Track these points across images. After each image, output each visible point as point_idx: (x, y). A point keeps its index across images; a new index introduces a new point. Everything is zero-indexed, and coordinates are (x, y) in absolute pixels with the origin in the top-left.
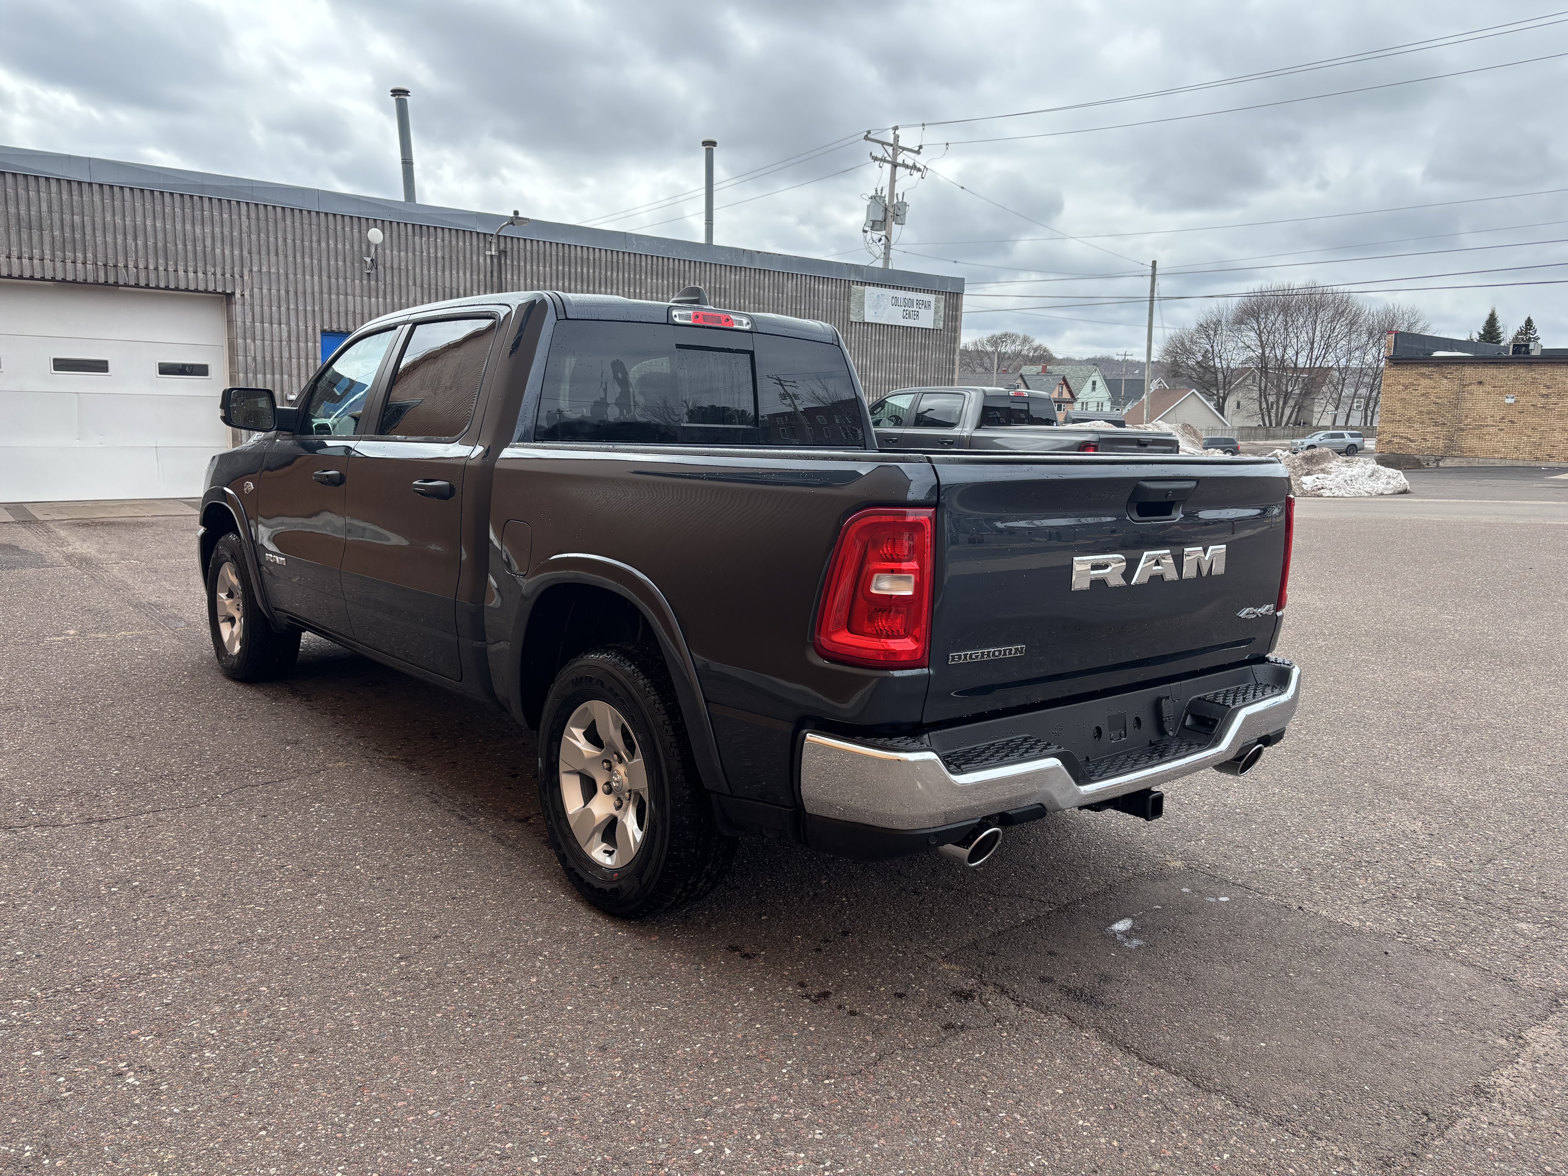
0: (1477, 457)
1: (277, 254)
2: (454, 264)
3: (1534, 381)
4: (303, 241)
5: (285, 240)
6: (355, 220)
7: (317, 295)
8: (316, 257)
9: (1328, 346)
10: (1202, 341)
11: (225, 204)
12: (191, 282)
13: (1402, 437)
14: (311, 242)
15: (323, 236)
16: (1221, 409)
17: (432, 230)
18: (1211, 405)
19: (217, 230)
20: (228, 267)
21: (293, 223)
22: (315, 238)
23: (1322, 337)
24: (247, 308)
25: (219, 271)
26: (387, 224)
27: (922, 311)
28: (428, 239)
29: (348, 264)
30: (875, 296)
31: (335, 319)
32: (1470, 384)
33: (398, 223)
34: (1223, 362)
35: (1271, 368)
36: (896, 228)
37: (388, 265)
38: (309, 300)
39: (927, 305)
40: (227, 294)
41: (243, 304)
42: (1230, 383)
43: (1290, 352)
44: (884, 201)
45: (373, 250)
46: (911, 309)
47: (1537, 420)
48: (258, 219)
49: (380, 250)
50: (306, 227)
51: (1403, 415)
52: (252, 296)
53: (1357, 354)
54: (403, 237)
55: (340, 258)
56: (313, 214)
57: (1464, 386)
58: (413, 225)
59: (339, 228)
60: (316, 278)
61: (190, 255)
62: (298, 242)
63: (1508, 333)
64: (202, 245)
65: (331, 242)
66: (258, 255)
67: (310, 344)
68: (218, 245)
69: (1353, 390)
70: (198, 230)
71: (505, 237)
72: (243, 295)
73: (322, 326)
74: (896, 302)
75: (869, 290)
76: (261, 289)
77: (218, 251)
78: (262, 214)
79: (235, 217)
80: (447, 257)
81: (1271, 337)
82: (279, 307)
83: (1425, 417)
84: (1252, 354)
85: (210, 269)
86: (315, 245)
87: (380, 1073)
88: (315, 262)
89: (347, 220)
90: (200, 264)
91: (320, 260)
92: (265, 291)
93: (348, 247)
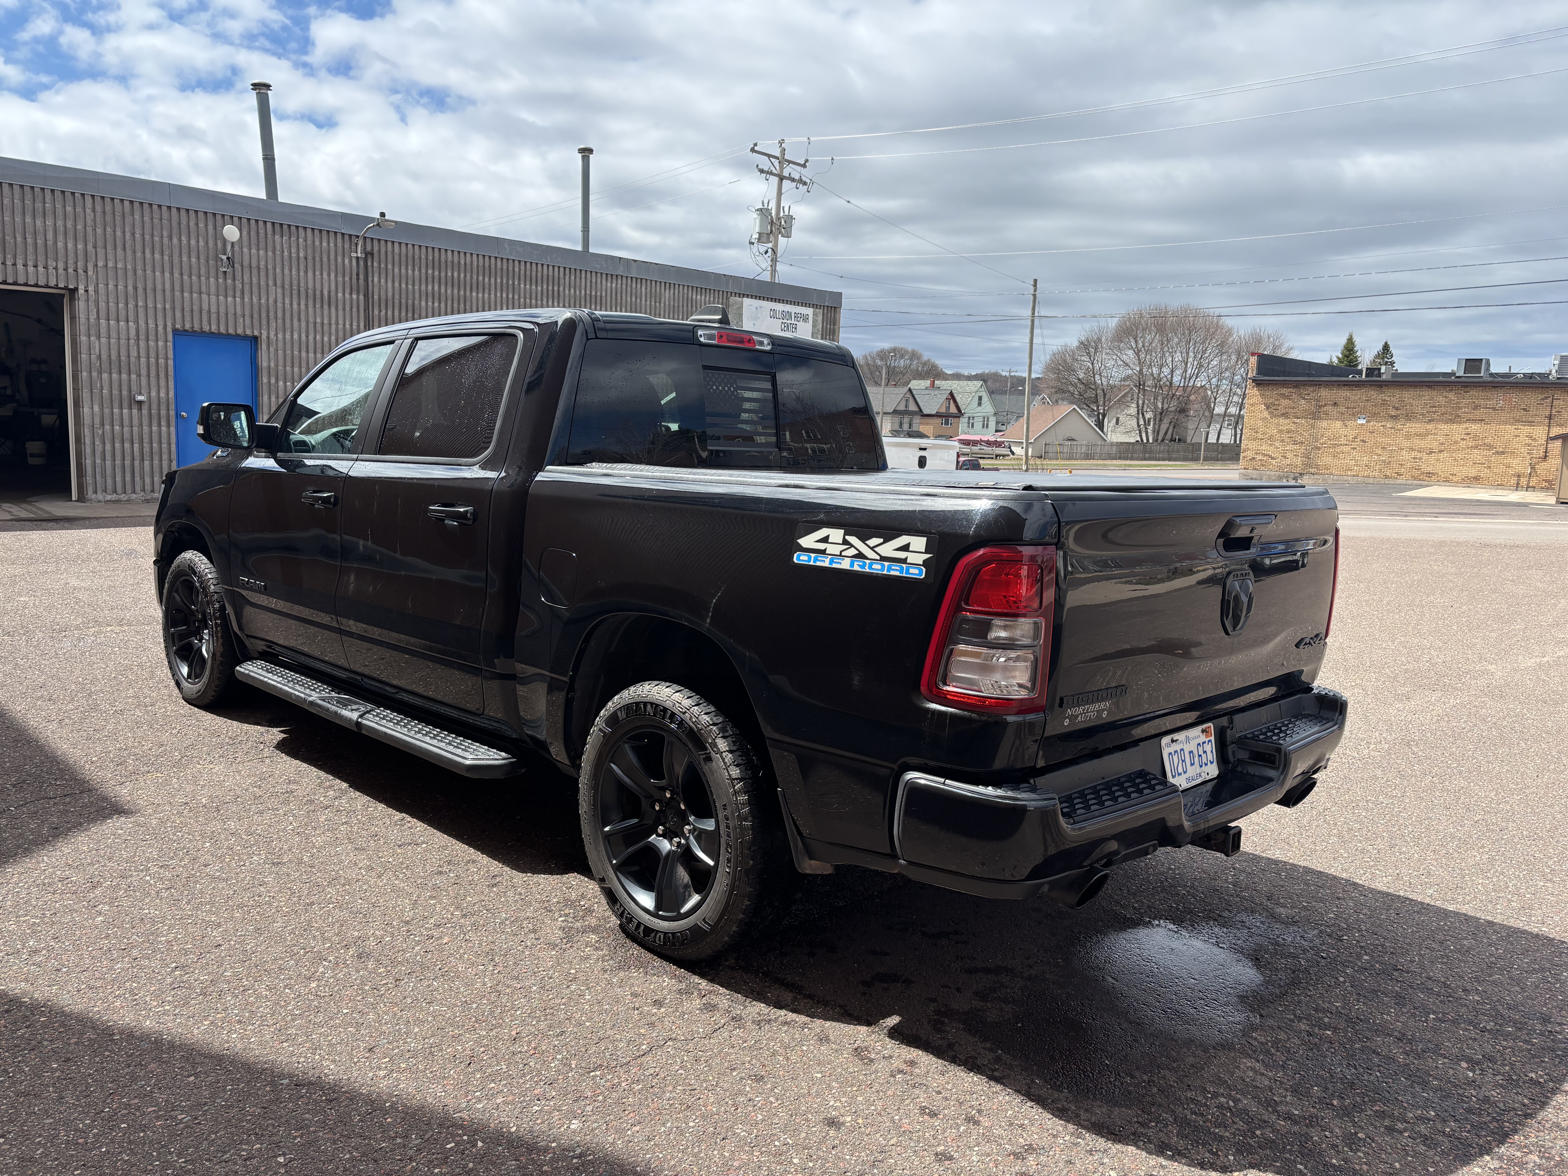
0: (1332, 474)
1: (124, 249)
2: (318, 265)
3: (1384, 403)
4: (152, 236)
5: (133, 234)
6: (210, 216)
7: (168, 293)
8: (167, 252)
9: (1201, 366)
10: (1083, 358)
11: (68, 196)
12: (30, 276)
13: (1264, 455)
14: (162, 237)
15: (175, 231)
16: (1100, 425)
17: (293, 229)
18: (1092, 422)
19: (60, 223)
20: (71, 262)
21: (143, 216)
22: (165, 234)
23: (1195, 357)
24: (92, 304)
25: (61, 265)
26: (244, 221)
27: (801, 325)
28: (290, 238)
29: (202, 261)
30: (754, 309)
31: (188, 318)
32: (1326, 405)
33: (257, 221)
34: (1103, 379)
35: (1148, 386)
36: (782, 240)
37: (246, 263)
38: (159, 297)
39: (805, 319)
40: (70, 290)
41: (88, 300)
42: (1110, 400)
43: (1166, 371)
44: (770, 214)
45: (229, 248)
46: (789, 322)
47: (1386, 440)
48: (104, 212)
49: (236, 248)
50: (156, 221)
51: (1264, 433)
52: (96, 291)
53: (1227, 374)
54: (262, 235)
55: (194, 254)
56: (164, 209)
57: (1320, 407)
58: (273, 223)
59: (192, 224)
60: (167, 275)
61: (30, 248)
62: (147, 237)
63: (1366, 357)
64: (43, 238)
65: (183, 238)
66: (104, 250)
67: (161, 343)
68: (61, 238)
69: (1223, 409)
70: (39, 223)
71: (372, 239)
72: (87, 291)
73: (174, 325)
74: (774, 315)
75: (747, 301)
76: (107, 285)
77: (60, 244)
78: (108, 208)
79: (79, 209)
80: (310, 258)
81: (1148, 357)
82: (127, 304)
83: (1285, 436)
84: (1130, 372)
85: (51, 263)
86: (166, 240)
87: (134, 1079)
88: (166, 258)
89: (201, 216)
90: (41, 258)
91: (171, 256)
92: (111, 287)
93: (201, 243)
